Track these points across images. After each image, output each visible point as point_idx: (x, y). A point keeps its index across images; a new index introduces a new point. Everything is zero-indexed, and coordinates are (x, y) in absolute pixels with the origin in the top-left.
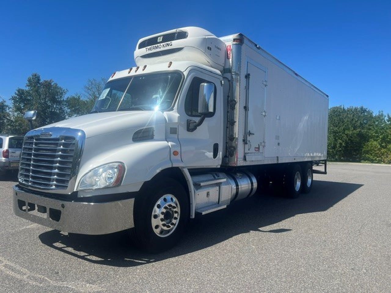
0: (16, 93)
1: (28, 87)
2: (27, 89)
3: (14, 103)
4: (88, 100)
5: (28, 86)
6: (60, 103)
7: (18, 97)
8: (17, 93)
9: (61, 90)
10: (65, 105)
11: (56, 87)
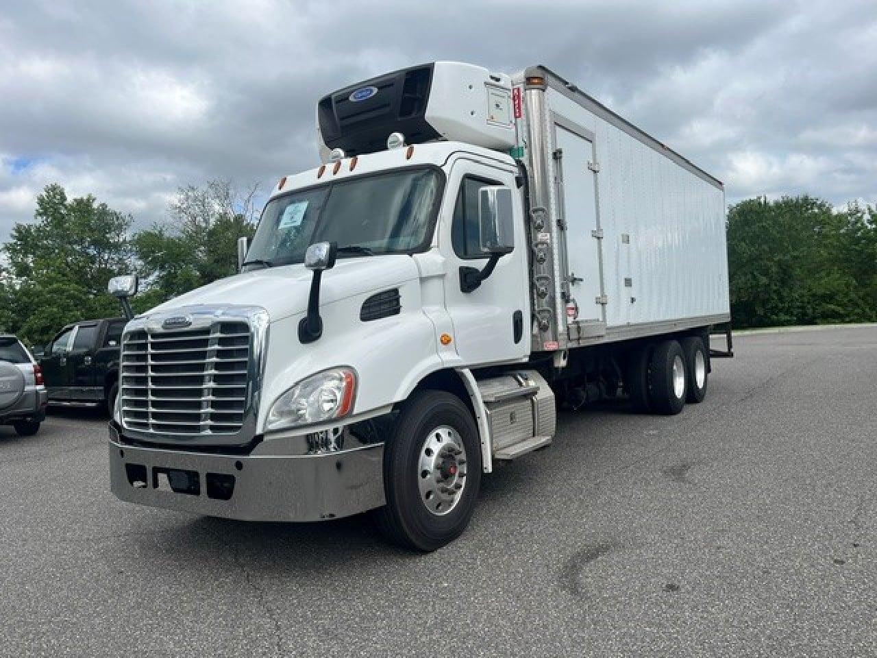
0: (12, 236)
1: (39, 218)
2: (39, 221)
3: (11, 258)
4: (182, 235)
5: (40, 214)
6: (116, 247)
7: (19, 243)
8: (16, 234)
9: (118, 218)
10: (131, 251)
11: (103, 211)
